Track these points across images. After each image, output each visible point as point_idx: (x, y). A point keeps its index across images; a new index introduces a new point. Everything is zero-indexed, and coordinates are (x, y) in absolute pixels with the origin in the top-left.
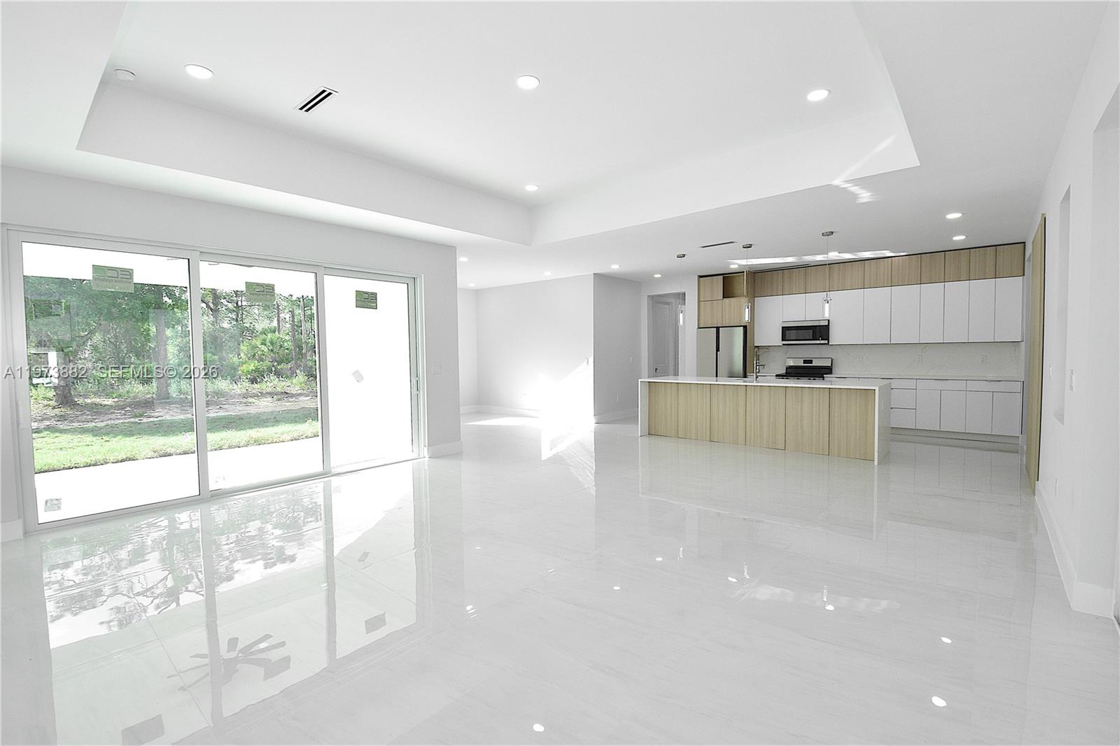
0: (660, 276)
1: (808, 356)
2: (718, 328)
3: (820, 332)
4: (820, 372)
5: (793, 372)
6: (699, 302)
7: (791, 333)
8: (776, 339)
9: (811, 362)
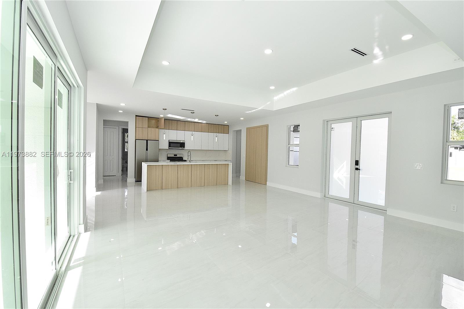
0: (122, 112)
1: (175, 153)
2: (147, 141)
3: (182, 145)
4: (181, 159)
5: (172, 159)
6: (136, 127)
7: (172, 144)
8: (166, 146)
9: (176, 155)
